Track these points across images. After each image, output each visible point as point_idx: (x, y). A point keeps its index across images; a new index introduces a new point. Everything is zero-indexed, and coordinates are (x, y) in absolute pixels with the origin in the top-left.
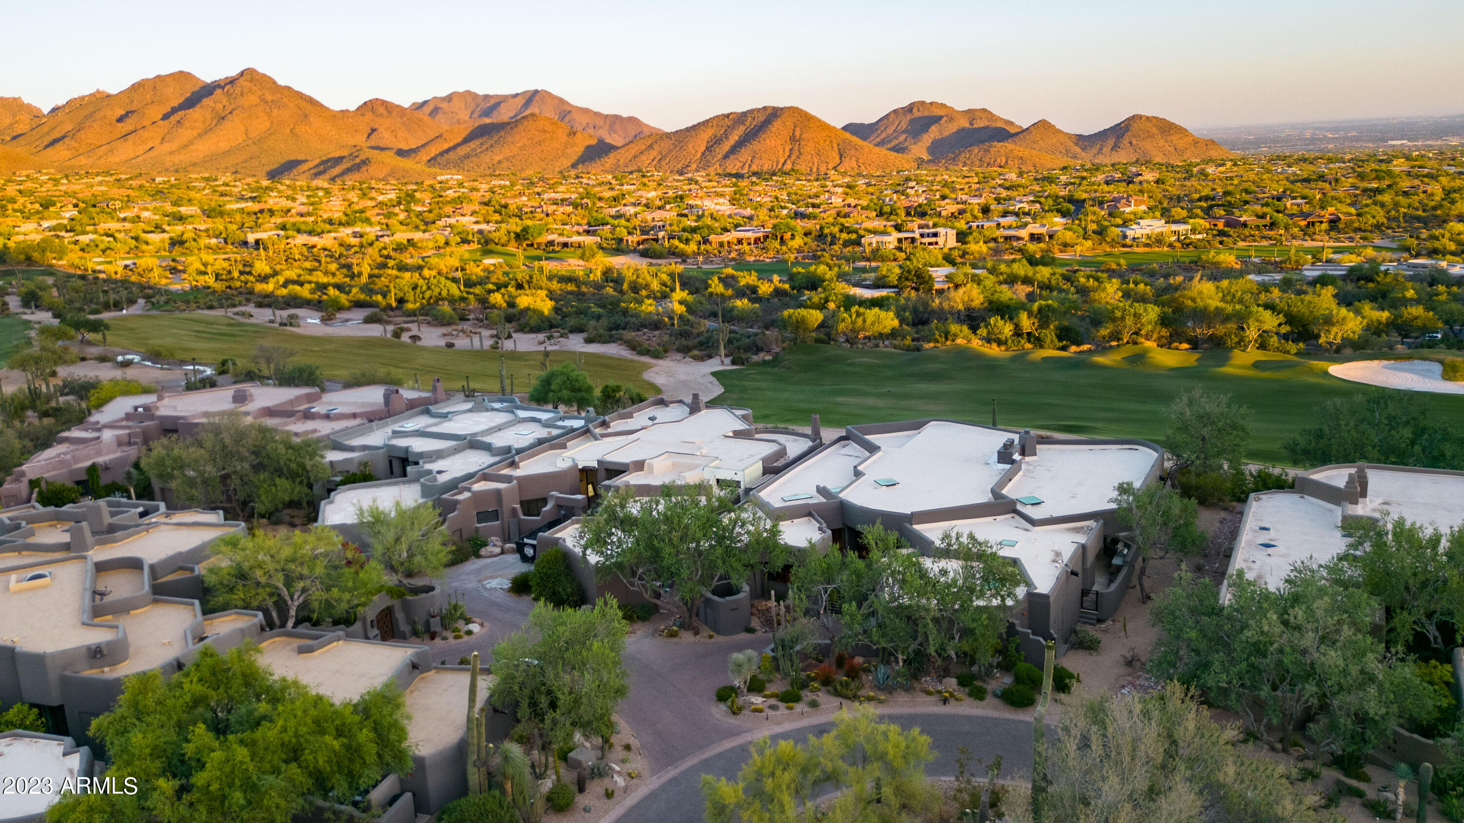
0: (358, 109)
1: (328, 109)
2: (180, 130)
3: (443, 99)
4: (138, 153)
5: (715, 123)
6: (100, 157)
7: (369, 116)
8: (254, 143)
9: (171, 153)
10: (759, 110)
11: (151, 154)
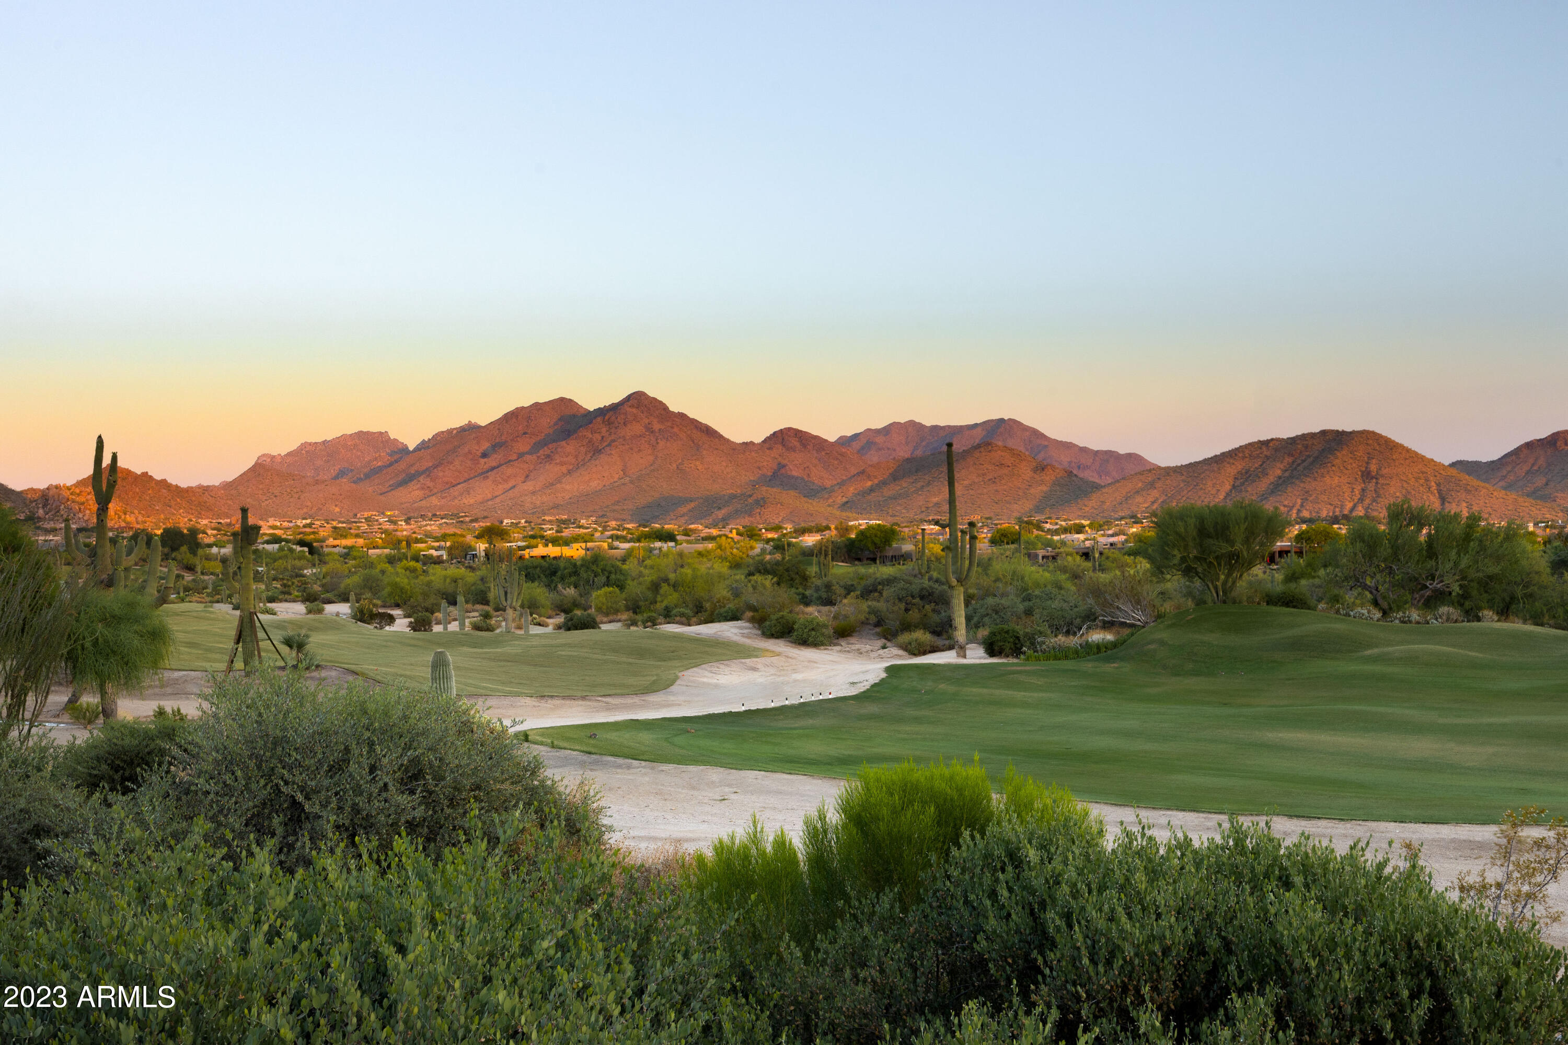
0: (765, 441)
1: (728, 441)
2: (547, 466)
3: (878, 432)
4: (497, 494)
5: (1247, 451)
6: (455, 498)
7: (779, 449)
8: (632, 482)
9: (534, 493)
10: (1312, 435)
11: (510, 494)
